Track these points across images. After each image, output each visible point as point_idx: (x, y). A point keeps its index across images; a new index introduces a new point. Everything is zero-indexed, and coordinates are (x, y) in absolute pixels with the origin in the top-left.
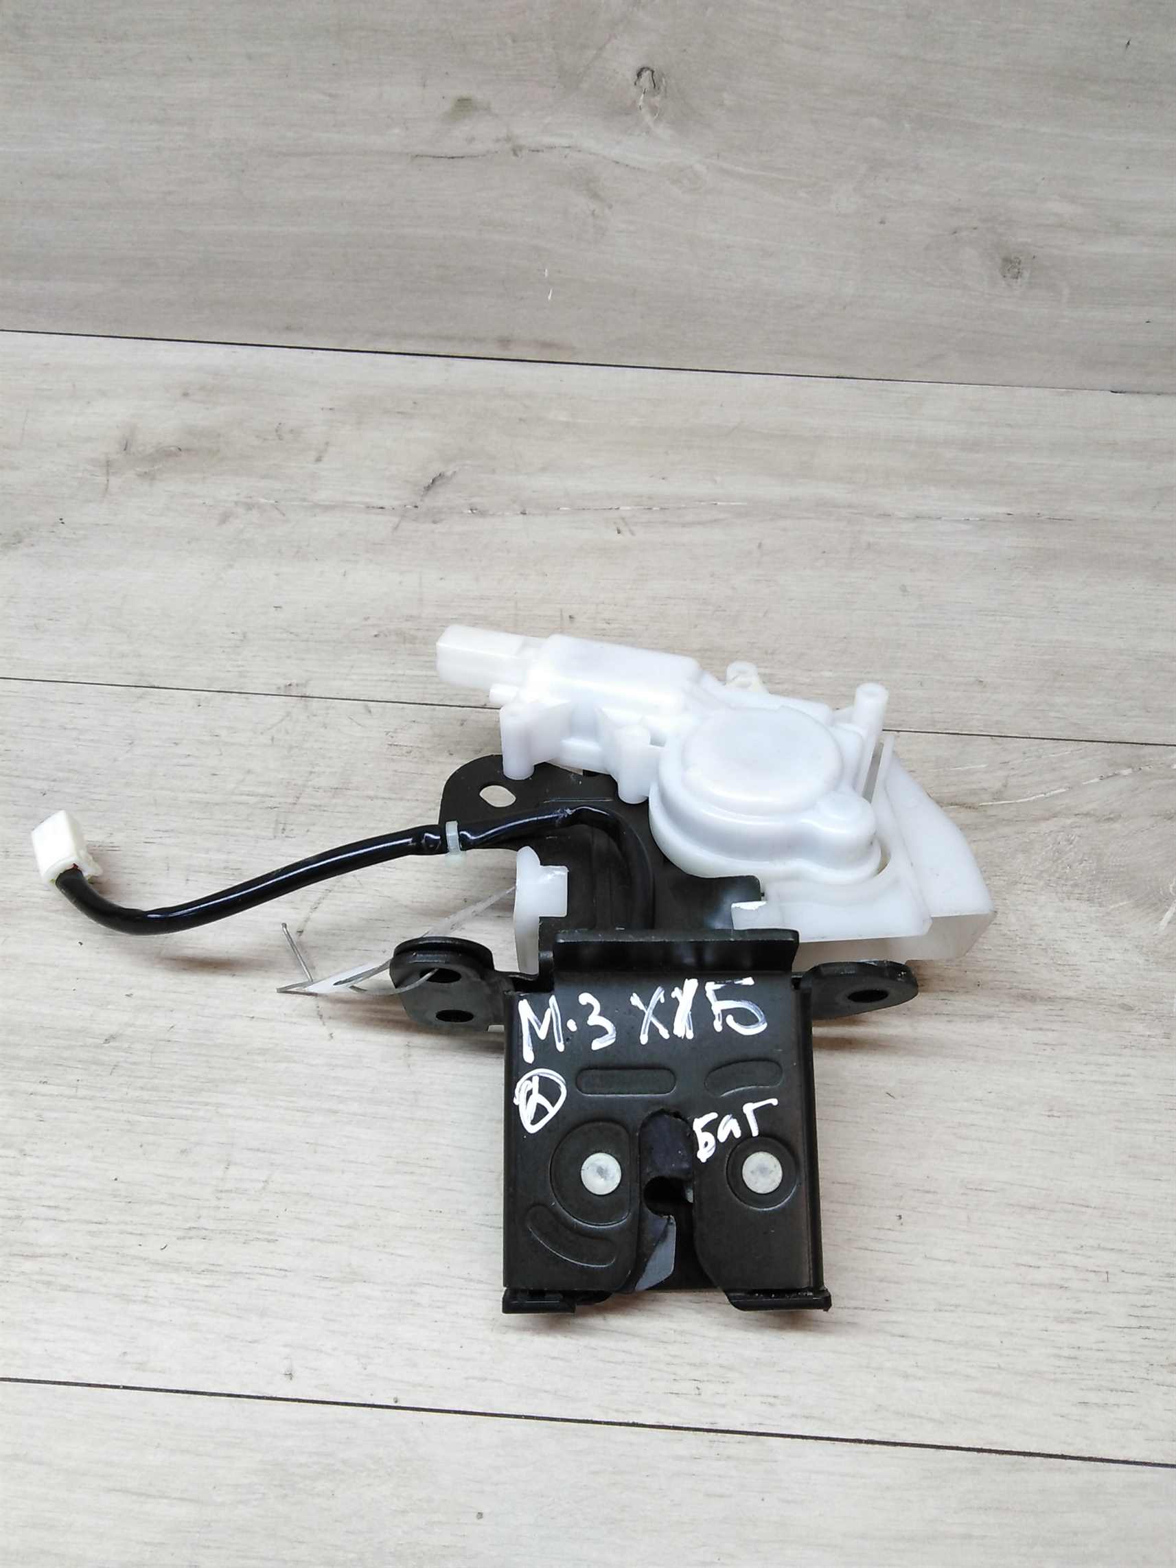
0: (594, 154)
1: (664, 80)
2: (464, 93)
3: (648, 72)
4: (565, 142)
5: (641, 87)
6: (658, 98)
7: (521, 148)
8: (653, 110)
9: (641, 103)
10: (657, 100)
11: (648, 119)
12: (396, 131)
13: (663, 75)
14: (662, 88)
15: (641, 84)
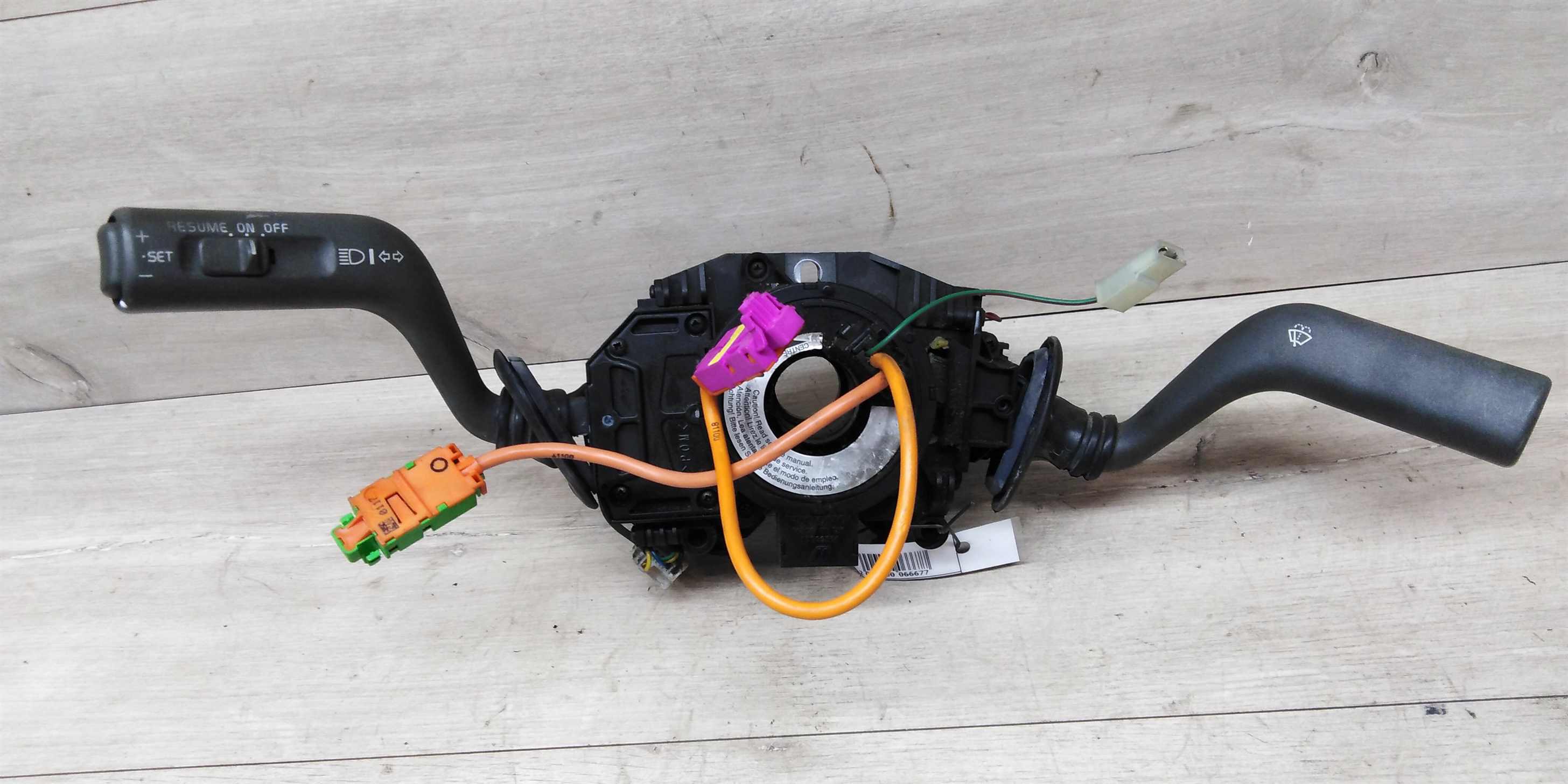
0: (1310, 127)
1: (1387, 59)
2: (1188, 100)
3: (1373, 55)
4: (1282, 122)
5: (1363, 68)
6: (1379, 74)
7: (1237, 134)
8: (1374, 84)
9: (1362, 80)
10: (1378, 75)
11: (1367, 90)
12: (1118, 140)
13: (1387, 55)
14: (1384, 65)
15: (1363, 66)
